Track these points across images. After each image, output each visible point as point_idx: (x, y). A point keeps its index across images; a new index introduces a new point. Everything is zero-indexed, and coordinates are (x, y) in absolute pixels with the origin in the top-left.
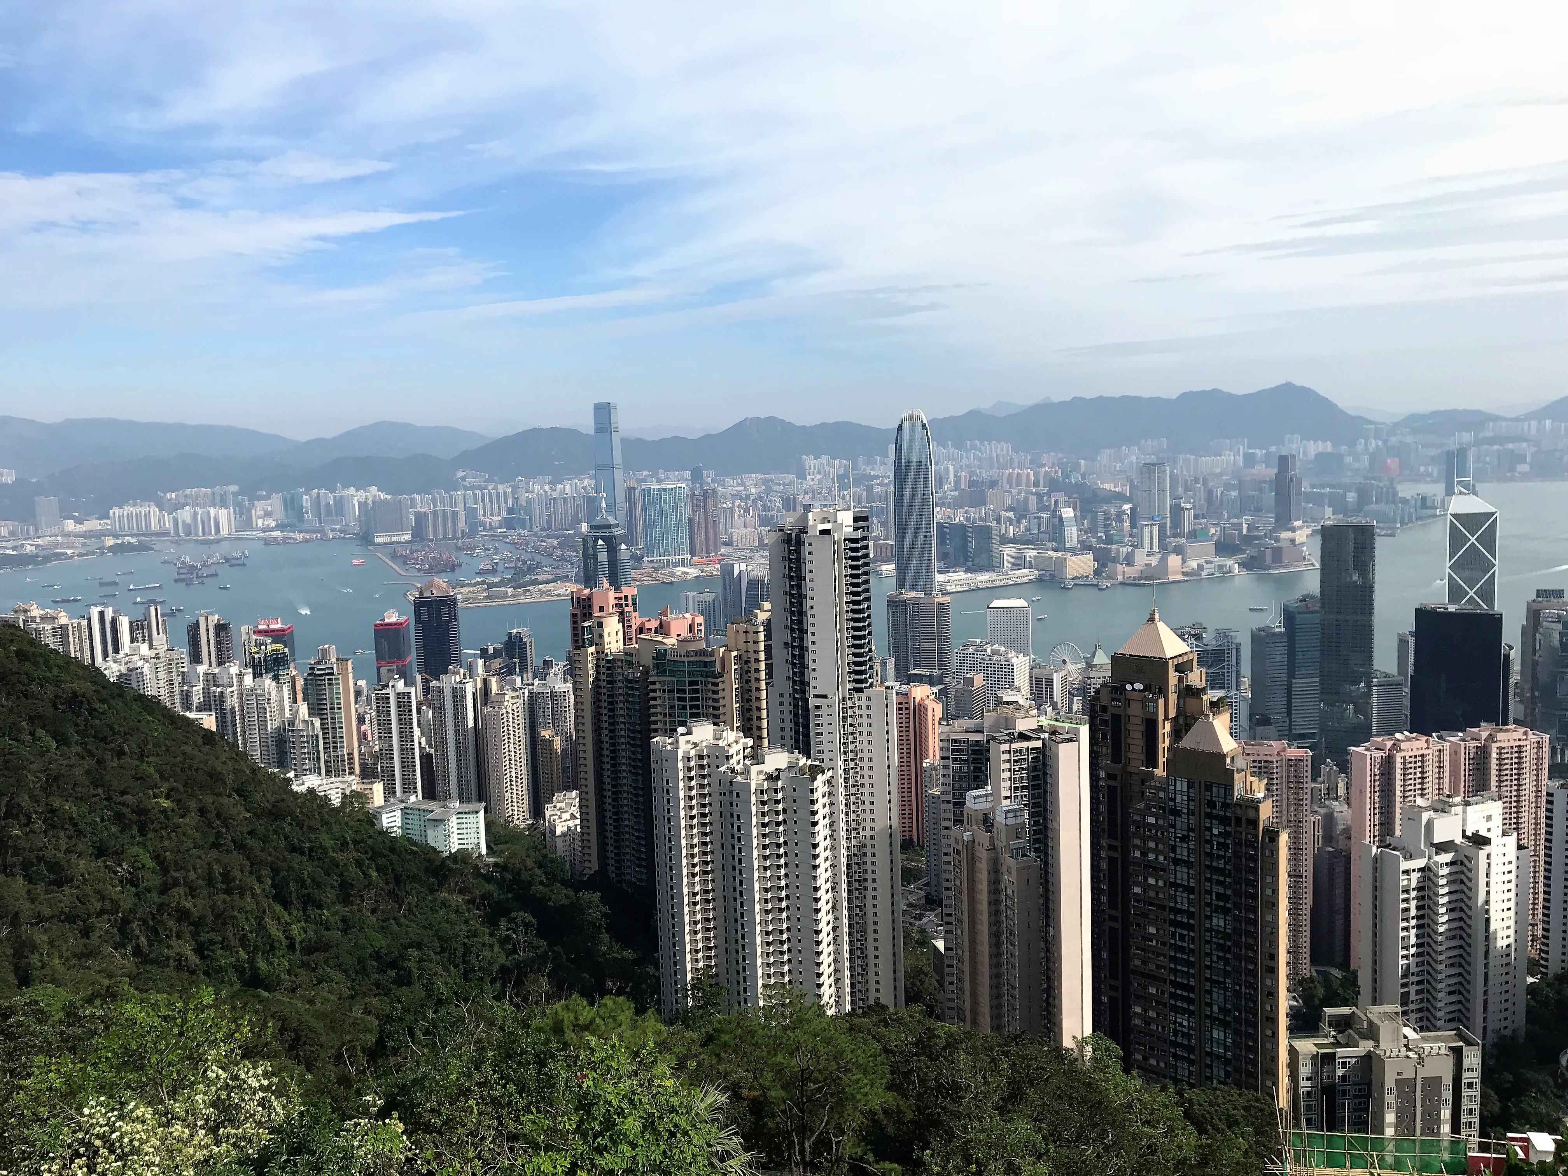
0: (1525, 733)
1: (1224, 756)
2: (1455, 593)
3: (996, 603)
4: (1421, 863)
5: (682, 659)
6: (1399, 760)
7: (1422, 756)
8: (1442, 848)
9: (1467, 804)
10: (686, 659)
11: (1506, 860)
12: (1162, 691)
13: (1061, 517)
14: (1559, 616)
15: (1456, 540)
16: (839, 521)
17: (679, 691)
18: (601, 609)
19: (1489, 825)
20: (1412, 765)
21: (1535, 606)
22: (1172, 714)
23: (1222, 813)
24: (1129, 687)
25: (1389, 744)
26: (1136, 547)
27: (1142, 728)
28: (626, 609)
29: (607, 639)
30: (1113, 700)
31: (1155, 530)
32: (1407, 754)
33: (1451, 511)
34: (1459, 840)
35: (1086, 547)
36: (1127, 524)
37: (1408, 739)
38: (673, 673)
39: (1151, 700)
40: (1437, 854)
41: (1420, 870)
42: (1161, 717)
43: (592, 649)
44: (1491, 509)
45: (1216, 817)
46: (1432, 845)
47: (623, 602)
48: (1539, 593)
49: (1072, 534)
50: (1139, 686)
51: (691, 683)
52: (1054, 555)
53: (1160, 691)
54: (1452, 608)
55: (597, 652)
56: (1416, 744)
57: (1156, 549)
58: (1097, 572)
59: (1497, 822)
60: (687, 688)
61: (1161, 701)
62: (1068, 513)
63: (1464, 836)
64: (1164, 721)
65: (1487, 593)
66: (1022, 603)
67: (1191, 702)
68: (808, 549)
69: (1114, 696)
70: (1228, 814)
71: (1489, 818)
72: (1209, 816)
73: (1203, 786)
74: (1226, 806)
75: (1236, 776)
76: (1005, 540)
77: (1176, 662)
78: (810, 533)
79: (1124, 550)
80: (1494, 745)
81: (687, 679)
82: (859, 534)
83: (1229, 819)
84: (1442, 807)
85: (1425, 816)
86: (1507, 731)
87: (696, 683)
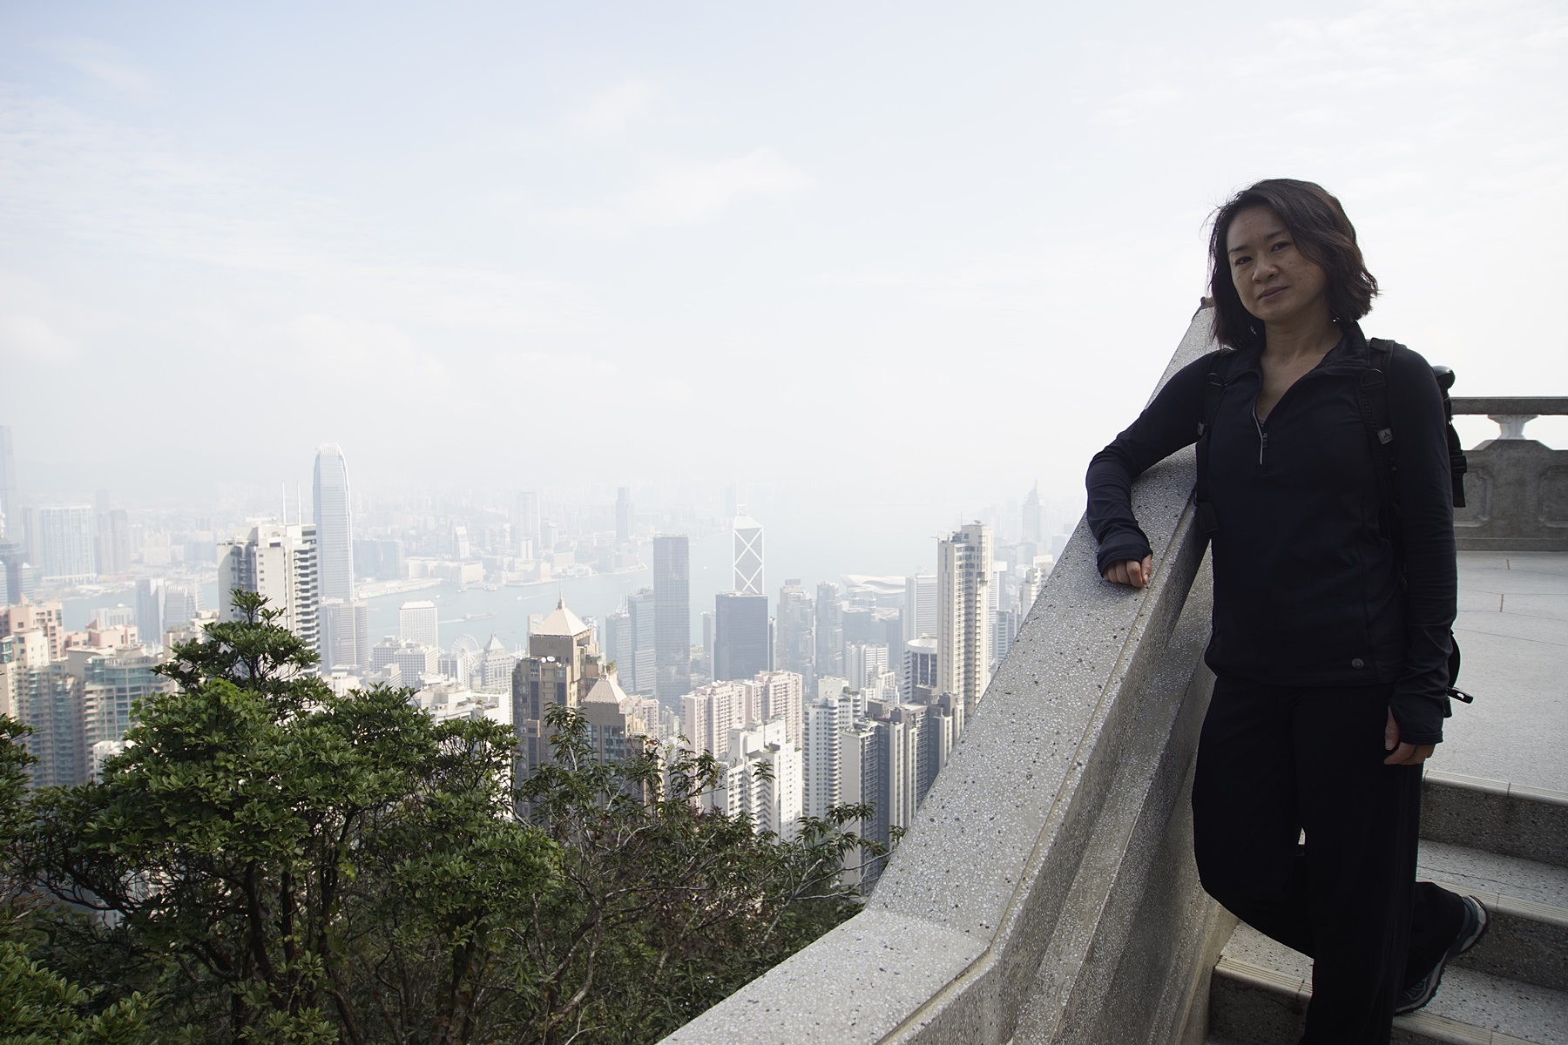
0: (789, 675)
1: (617, 705)
2: (740, 584)
3: (407, 605)
4: (740, 768)
5: (123, 667)
6: (715, 701)
7: (729, 696)
8: (751, 756)
9: (765, 724)
10: (127, 667)
11: (788, 759)
12: (569, 660)
13: (456, 534)
14: (799, 597)
15: (740, 547)
16: (288, 536)
17: (119, 698)
18: (21, 625)
19: (779, 736)
20: (723, 704)
21: (785, 591)
22: (577, 676)
23: (617, 748)
24: (544, 660)
25: (709, 691)
26: (515, 556)
27: (555, 690)
28: (50, 624)
29: (29, 653)
30: (532, 670)
31: (530, 543)
32: (720, 696)
33: (734, 527)
34: (762, 749)
35: (475, 558)
36: (508, 539)
37: (721, 686)
38: (112, 681)
39: (560, 669)
40: (750, 760)
41: (740, 773)
42: (569, 680)
43: (13, 664)
44: (757, 525)
45: (612, 751)
46: (747, 754)
47: (46, 617)
48: (787, 582)
49: (465, 548)
50: (551, 659)
51: (132, 689)
52: (452, 565)
53: (567, 660)
54: (738, 594)
55: (19, 668)
56: (725, 689)
57: (531, 558)
58: (486, 578)
59: (783, 733)
60: (128, 694)
61: (569, 669)
62: (461, 531)
63: (766, 747)
64: (570, 683)
65: (757, 583)
66: (430, 604)
67: (590, 667)
68: (259, 560)
69: (533, 667)
70: (622, 748)
71: (778, 732)
72: (609, 751)
73: (603, 730)
74: (620, 742)
75: (627, 719)
76: (409, 554)
77: (578, 638)
78: (260, 546)
79: (506, 560)
80: (771, 685)
81: (128, 686)
82: (307, 547)
83: (622, 751)
84: (751, 728)
85: (742, 735)
86: (778, 674)
87: (138, 689)
